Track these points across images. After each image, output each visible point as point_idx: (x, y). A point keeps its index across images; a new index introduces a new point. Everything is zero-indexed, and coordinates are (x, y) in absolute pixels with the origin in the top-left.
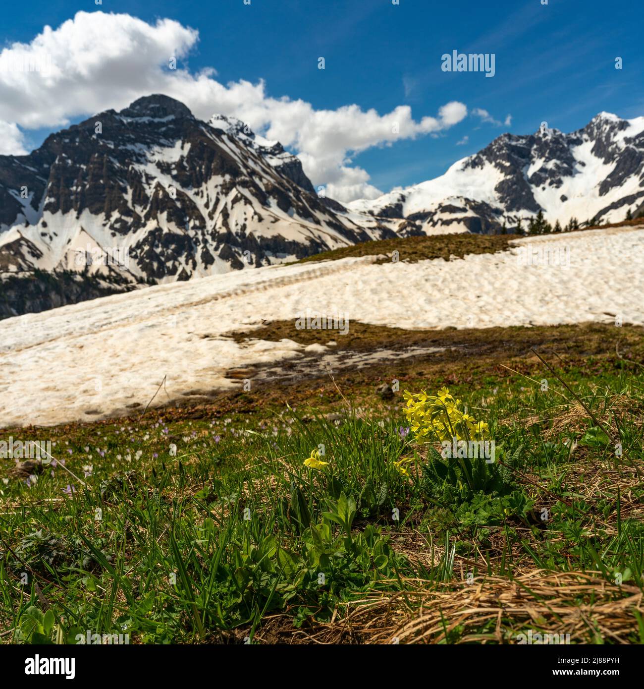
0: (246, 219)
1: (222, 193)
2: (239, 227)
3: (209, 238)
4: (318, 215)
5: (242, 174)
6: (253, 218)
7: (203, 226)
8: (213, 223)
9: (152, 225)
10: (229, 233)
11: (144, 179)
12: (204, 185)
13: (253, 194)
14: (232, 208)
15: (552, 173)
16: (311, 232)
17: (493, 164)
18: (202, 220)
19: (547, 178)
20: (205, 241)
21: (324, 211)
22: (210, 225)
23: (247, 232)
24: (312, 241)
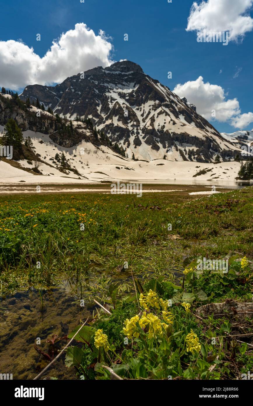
0: (165, 123)
1: (153, 109)
2: (160, 127)
3: (140, 132)
5: (166, 100)
6: (169, 122)
7: (138, 125)
8: (144, 124)
9: (109, 122)
10: (154, 129)
11: (109, 100)
12: (143, 105)
13: (171, 111)
14: (157, 117)
16: (206, 133)
18: (138, 122)
20: (138, 133)
22: (142, 125)
23: (165, 130)
24: (207, 138)
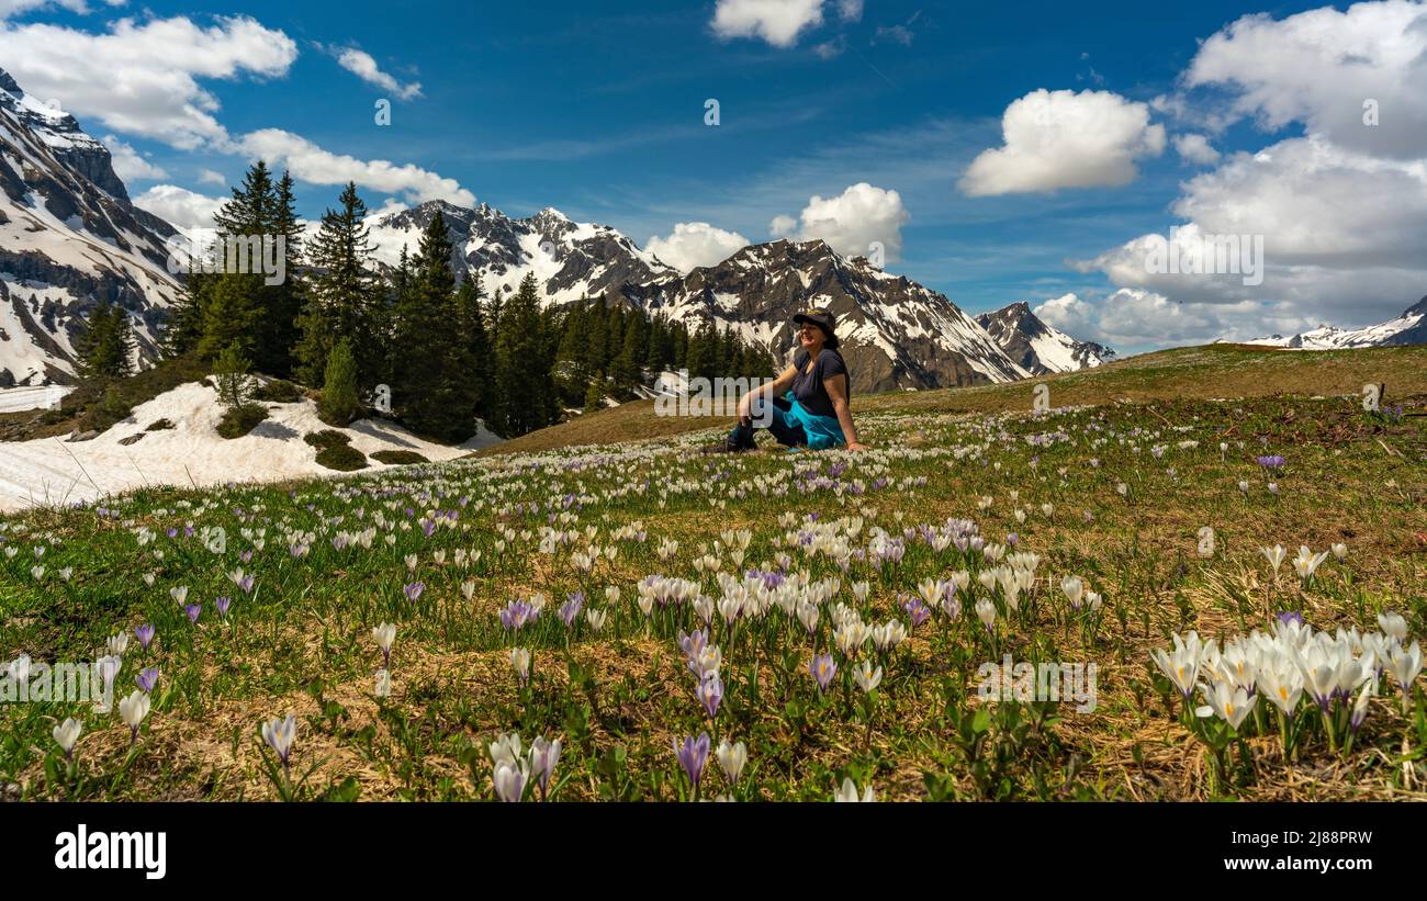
4: (128, 236)
15: (494, 257)
16: (109, 259)
17: (422, 229)
19: (488, 262)
21: (141, 234)
24: (107, 273)
